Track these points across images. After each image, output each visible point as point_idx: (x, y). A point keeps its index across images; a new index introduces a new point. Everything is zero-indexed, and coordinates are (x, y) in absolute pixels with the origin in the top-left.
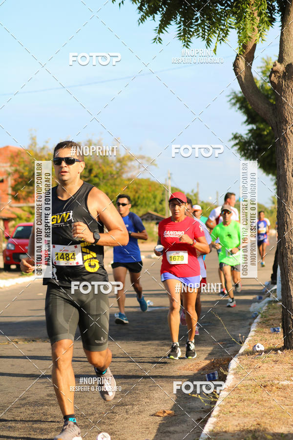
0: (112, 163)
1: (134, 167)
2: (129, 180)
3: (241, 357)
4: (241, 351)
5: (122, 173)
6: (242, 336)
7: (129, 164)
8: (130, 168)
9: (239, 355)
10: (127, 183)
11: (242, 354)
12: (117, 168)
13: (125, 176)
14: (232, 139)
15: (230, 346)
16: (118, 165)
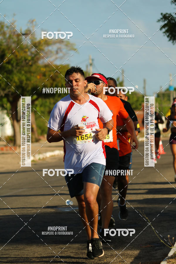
0: (27, 47)
1: (51, 52)
2: (46, 66)
3: (170, 260)
4: (171, 254)
5: (38, 59)
6: (171, 238)
7: (46, 49)
8: (46, 53)
9: (169, 258)
10: (43, 70)
11: (172, 257)
12: (32, 53)
13: (41, 62)
14: (162, 19)
15: (159, 249)
16: (33, 50)
